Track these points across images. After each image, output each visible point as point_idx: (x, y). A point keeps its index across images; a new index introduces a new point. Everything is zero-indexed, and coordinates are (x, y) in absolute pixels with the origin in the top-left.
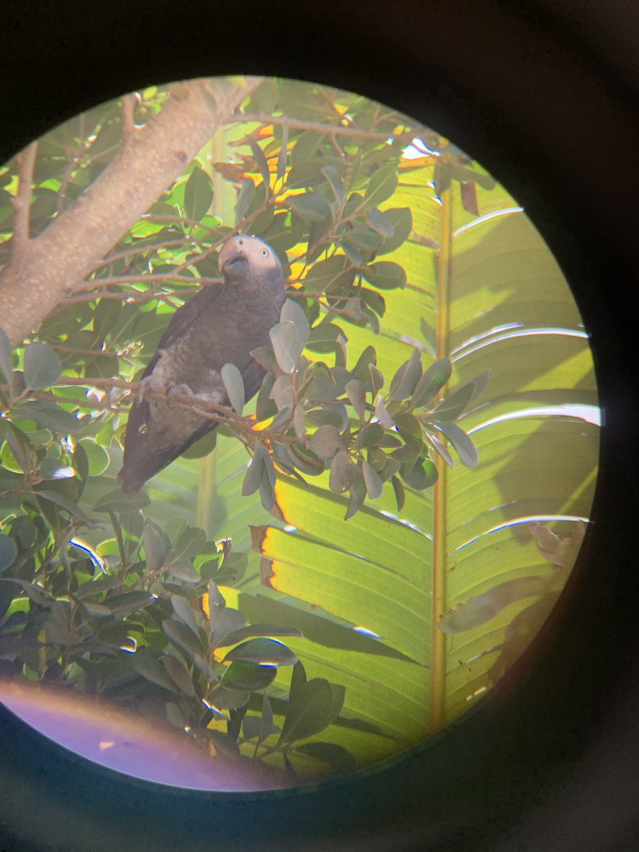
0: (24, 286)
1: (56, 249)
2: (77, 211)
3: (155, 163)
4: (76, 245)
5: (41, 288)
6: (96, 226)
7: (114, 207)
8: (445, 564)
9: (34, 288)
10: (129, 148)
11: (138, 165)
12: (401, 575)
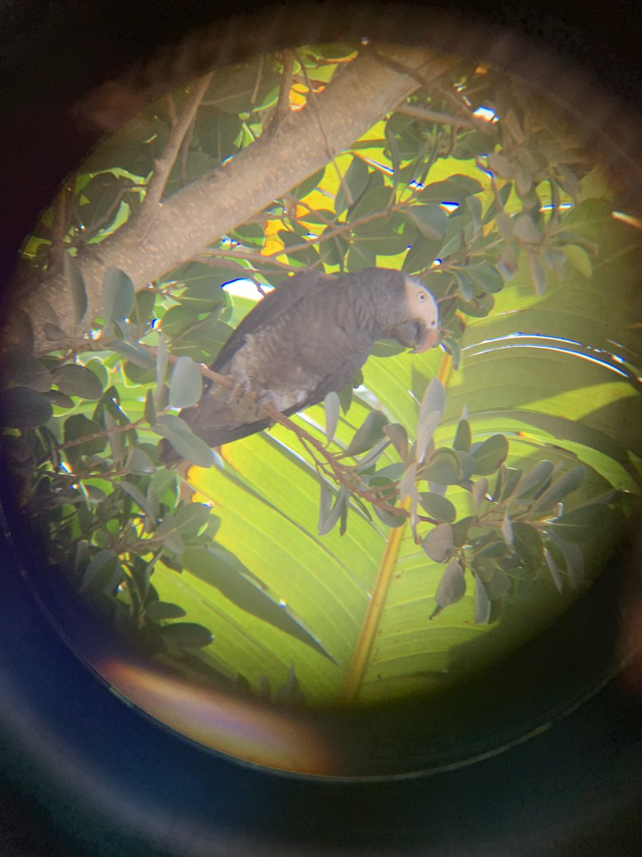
0: (144, 251)
1: (183, 220)
2: (212, 185)
3: (303, 155)
4: (204, 221)
5: (158, 257)
6: (227, 207)
7: (250, 192)
8: (393, 570)
9: (152, 256)
10: (279, 131)
11: (286, 152)
12: (339, 562)
